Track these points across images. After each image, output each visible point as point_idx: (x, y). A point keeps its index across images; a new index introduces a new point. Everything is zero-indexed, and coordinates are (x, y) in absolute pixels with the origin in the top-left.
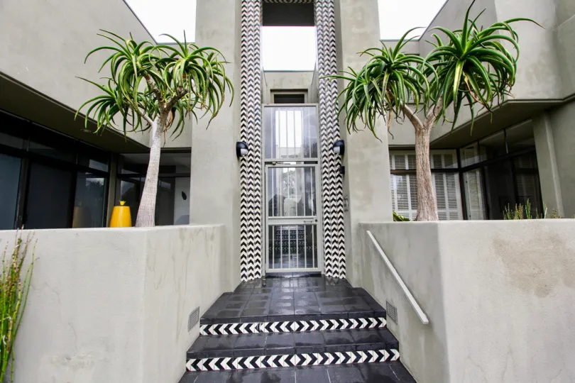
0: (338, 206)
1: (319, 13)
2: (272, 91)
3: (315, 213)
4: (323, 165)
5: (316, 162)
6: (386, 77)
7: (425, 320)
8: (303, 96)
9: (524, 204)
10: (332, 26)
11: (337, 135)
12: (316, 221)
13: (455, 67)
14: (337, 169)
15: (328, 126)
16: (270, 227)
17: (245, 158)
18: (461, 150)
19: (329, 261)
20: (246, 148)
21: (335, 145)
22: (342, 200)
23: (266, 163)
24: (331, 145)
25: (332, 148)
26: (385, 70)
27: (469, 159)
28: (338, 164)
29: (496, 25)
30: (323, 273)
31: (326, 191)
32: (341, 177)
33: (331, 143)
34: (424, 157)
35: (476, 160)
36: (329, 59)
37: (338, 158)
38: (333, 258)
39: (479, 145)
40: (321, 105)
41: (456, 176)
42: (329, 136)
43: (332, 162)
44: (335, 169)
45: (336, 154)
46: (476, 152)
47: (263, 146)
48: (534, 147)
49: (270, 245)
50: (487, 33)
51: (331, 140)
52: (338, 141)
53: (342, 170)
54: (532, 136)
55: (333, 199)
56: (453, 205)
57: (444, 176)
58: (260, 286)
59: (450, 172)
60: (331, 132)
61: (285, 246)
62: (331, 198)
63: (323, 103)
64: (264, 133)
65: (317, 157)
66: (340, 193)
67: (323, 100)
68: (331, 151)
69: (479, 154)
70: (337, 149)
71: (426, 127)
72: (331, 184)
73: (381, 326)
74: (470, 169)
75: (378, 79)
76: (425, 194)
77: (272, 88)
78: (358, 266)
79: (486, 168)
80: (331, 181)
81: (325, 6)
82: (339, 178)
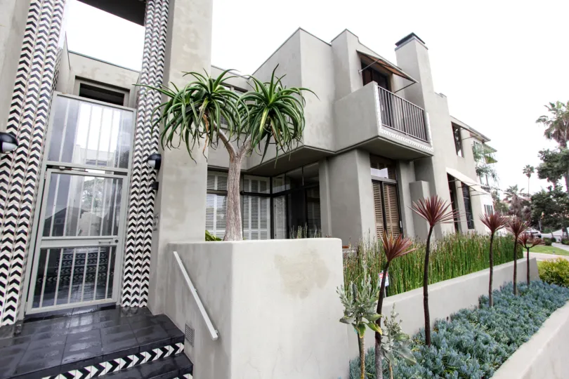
0: (147, 225)
1: (149, 16)
2: (77, 78)
3: (116, 233)
4: (134, 178)
5: (125, 174)
6: (205, 103)
7: (214, 335)
8: (122, 96)
9: (303, 226)
10: (163, 35)
11: (155, 148)
12: (117, 241)
13: (262, 112)
14: (150, 183)
15: (146, 136)
16: (43, 252)
17: (11, 155)
18: (274, 179)
19: (128, 289)
20: (15, 142)
21: (150, 158)
22: (152, 218)
23: (49, 167)
24: (146, 158)
25: (146, 161)
26: (204, 97)
27: (279, 187)
28: (153, 178)
29: (294, 89)
30: (117, 304)
31: (134, 208)
32: (154, 193)
33: (147, 155)
34: (234, 182)
35: (283, 188)
36: (156, 66)
37: (153, 172)
38: (133, 284)
39: (286, 177)
40: (140, 111)
41: (268, 200)
42: (145, 148)
43: (145, 176)
44: (148, 184)
45: (150, 168)
46: (283, 182)
47: (48, 144)
48: (318, 183)
49: (40, 275)
50: (288, 92)
51: (147, 152)
52: (154, 154)
53: (156, 186)
54: (317, 175)
55: (142, 217)
56: (264, 226)
57: (259, 199)
58: (11, 336)
59: (264, 196)
60: (147, 143)
61: (66, 275)
62: (139, 216)
63: (142, 110)
64: (51, 128)
65: (126, 167)
66: (151, 210)
67: (142, 107)
68: (145, 164)
69: (285, 184)
70: (153, 163)
71: (239, 156)
72: (140, 200)
73: (178, 352)
74: (278, 195)
75: (197, 103)
76: (233, 215)
77: (78, 75)
78: (162, 290)
79: (289, 195)
80: (141, 196)
81: (158, 13)
82: (151, 194)
